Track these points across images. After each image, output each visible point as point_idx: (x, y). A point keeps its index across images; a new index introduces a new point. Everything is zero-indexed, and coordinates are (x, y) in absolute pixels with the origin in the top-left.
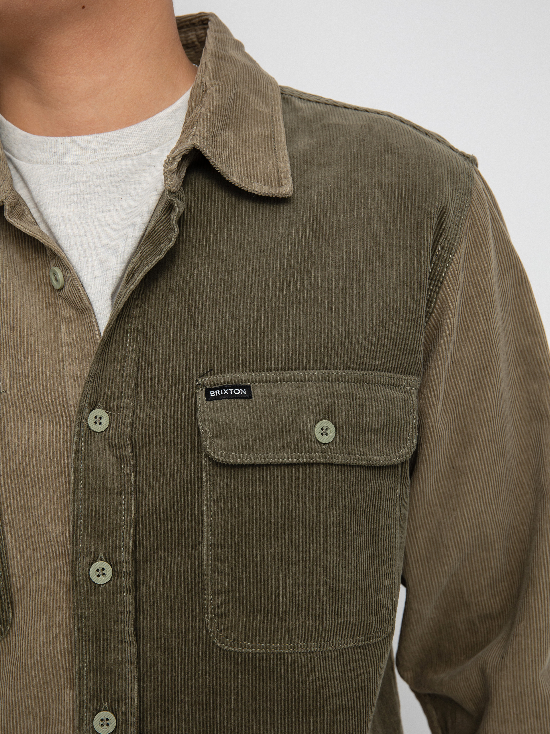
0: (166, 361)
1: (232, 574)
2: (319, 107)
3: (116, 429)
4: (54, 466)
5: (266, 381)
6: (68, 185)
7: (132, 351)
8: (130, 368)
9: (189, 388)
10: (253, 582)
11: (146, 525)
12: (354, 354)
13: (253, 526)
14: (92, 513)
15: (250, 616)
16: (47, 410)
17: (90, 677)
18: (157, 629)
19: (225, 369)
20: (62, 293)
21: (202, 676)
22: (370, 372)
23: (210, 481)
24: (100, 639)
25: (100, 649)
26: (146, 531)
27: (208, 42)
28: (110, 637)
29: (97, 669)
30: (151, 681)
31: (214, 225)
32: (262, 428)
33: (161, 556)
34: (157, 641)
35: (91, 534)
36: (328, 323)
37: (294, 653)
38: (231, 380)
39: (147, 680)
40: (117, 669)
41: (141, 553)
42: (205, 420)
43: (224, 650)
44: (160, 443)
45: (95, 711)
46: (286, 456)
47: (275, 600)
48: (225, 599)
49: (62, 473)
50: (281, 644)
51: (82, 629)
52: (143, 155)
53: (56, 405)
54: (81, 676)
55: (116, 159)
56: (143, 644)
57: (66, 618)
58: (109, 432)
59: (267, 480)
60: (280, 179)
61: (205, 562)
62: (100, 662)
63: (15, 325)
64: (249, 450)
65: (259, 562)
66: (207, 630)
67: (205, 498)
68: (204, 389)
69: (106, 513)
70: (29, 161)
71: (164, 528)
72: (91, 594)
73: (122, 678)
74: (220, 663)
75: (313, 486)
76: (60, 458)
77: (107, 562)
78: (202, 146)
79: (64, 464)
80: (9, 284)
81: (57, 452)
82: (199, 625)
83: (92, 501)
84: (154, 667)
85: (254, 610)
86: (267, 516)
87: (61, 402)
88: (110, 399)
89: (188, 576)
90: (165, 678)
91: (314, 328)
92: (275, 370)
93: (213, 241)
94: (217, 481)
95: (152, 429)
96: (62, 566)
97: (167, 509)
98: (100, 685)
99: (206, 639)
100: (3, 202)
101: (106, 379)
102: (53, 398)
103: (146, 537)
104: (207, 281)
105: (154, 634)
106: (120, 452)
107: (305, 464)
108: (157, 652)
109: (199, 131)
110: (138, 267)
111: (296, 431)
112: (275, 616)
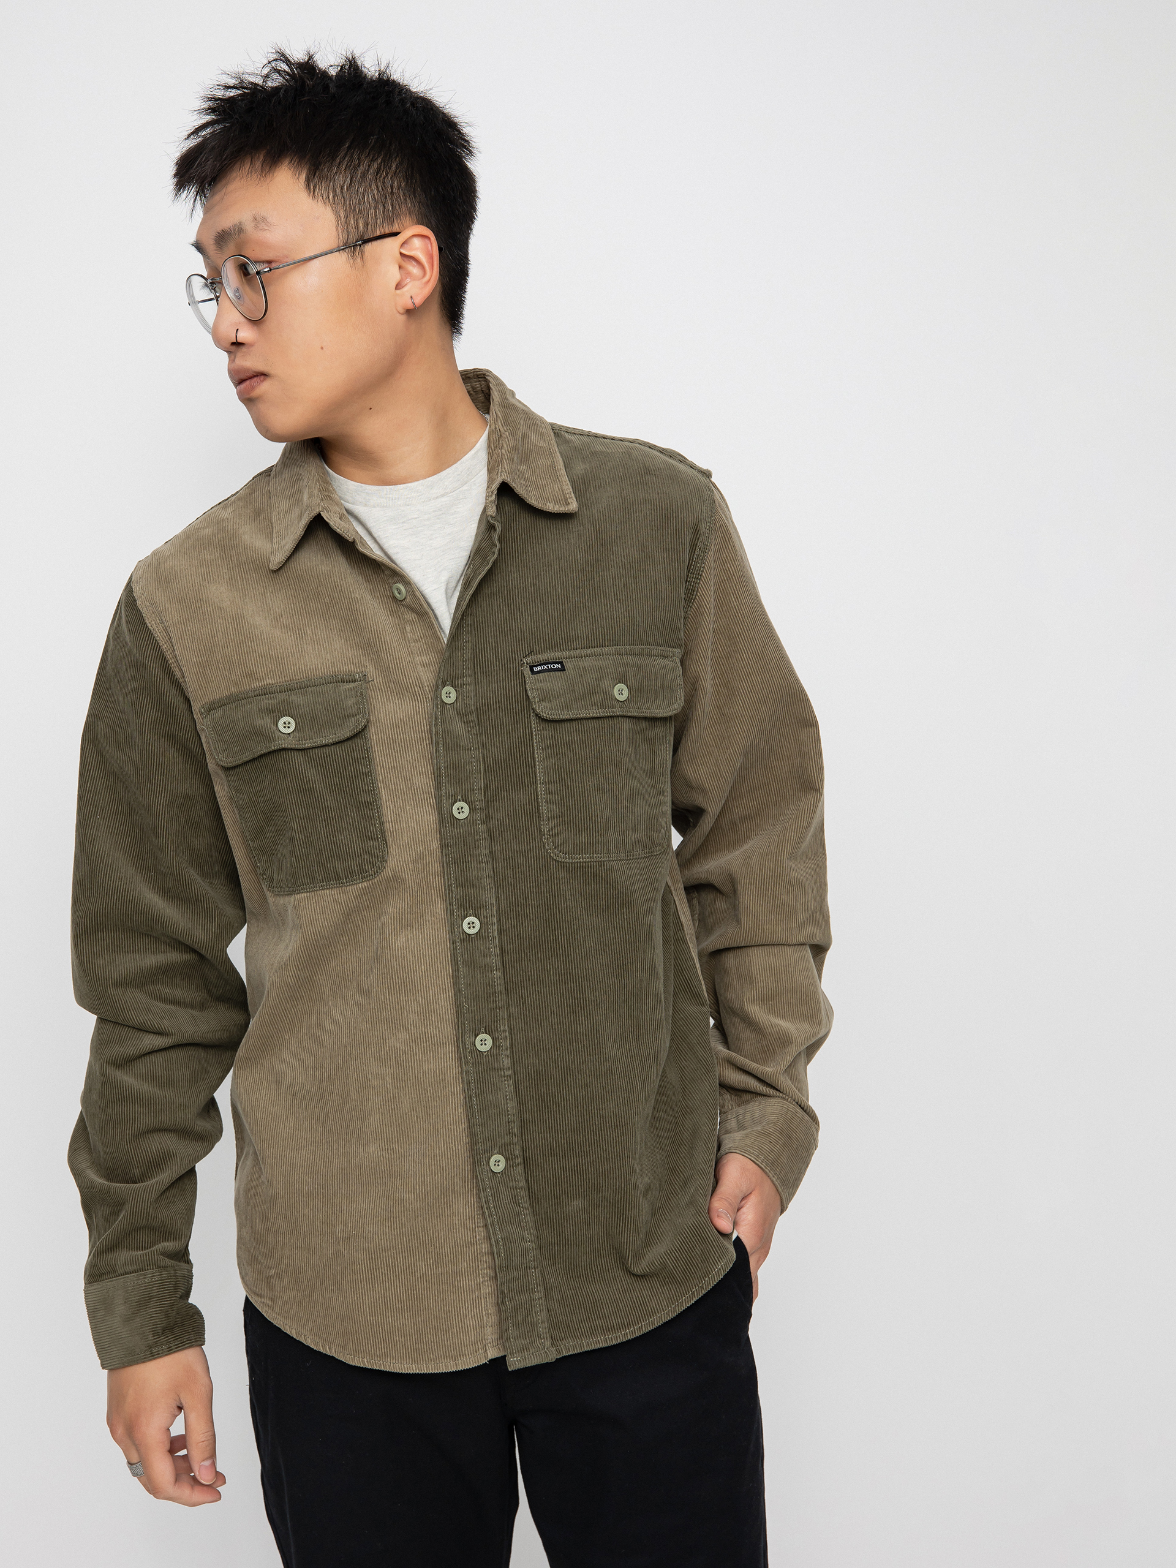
0: (495, 647)
1: (561, 803)
2: (585, 439)
3: (462, 701)
4: (416, 733)
5: (574, 657)
7: (469, 641)
8: (468, 654)
9: (516, 666)
10: (578, 808)
11: (491, 772)
12: (637, 633)
13: (574, 765)
14: (450, 765)
15: (576, 834)
16: (407, 691)
17: (457, 891)
18: (506, 851)
19: (542, 650)
20: (404, 603)
21: (544, 884)
22: (648, 647)
23: (539, 734)
24: (463, 862)
25: (463, 869)
26: (492, 777)
27: (495, 395)
28: (471, 860)
29: (462, 885)
30: (504, 892)
32: (575, 692)
33: (504, 796)
34: (507, 861)
35: (451, 782)
36: (616, 611)
37: (610, 861)
38: (551, 657)
39: (501, 892)
40: (477, 884)
41: (489, 794)
42: (532, 689)
43: (558, 862)
44: (496, 709)
45: (463, 918)
46: (595, 711)
47: (595, 820)
48: (557, 823)
49: (423, 738)
50: (601, 854)
51: (449, 855)
52: (456, 492)
53: (414, 687)
54: (450, 891)
55: (437, 498)
56: (496, 863)
57: (436, 848)
58: (457, 704)
59: (582, 731)
60: (566, 499)
61: (540, 796)
62: (464, 879)
64: (567, 708)
65: (581, 793)
66: (544, 848)
67: (535, 748)
68: (528, 667)
69: (461, 764)
71: (505, 774)
72: (454, 827)
73: (482, 890)
74: (557, 872)
75: (616, 733)
76: (421, 726)
77: (465, 802)
78: (511, 481)
79: (424, 730)
80: (363, 598)
81: (420, 721)
82: (538, 844)
83: (450, 756)
84: (505, 881)
85: (579, 829)
87: (418, 684)
88: (456, 679)
89: (527, 808)
90: (514, 889)
92: (580, 649)
94: (543, 734)
95: (490, 699)
97: (506, 759)
98: (465, 897)
99: (545, 855)
100: (354, 539)
103: (492, 781)
104: (520, 584)
105: (503, 856)
106: (466, 719)
107: (608, 717)
108: (507, 869)
109: (505, 469)
110: (471, 578)
111: (601, 693)
112: (596, 833)
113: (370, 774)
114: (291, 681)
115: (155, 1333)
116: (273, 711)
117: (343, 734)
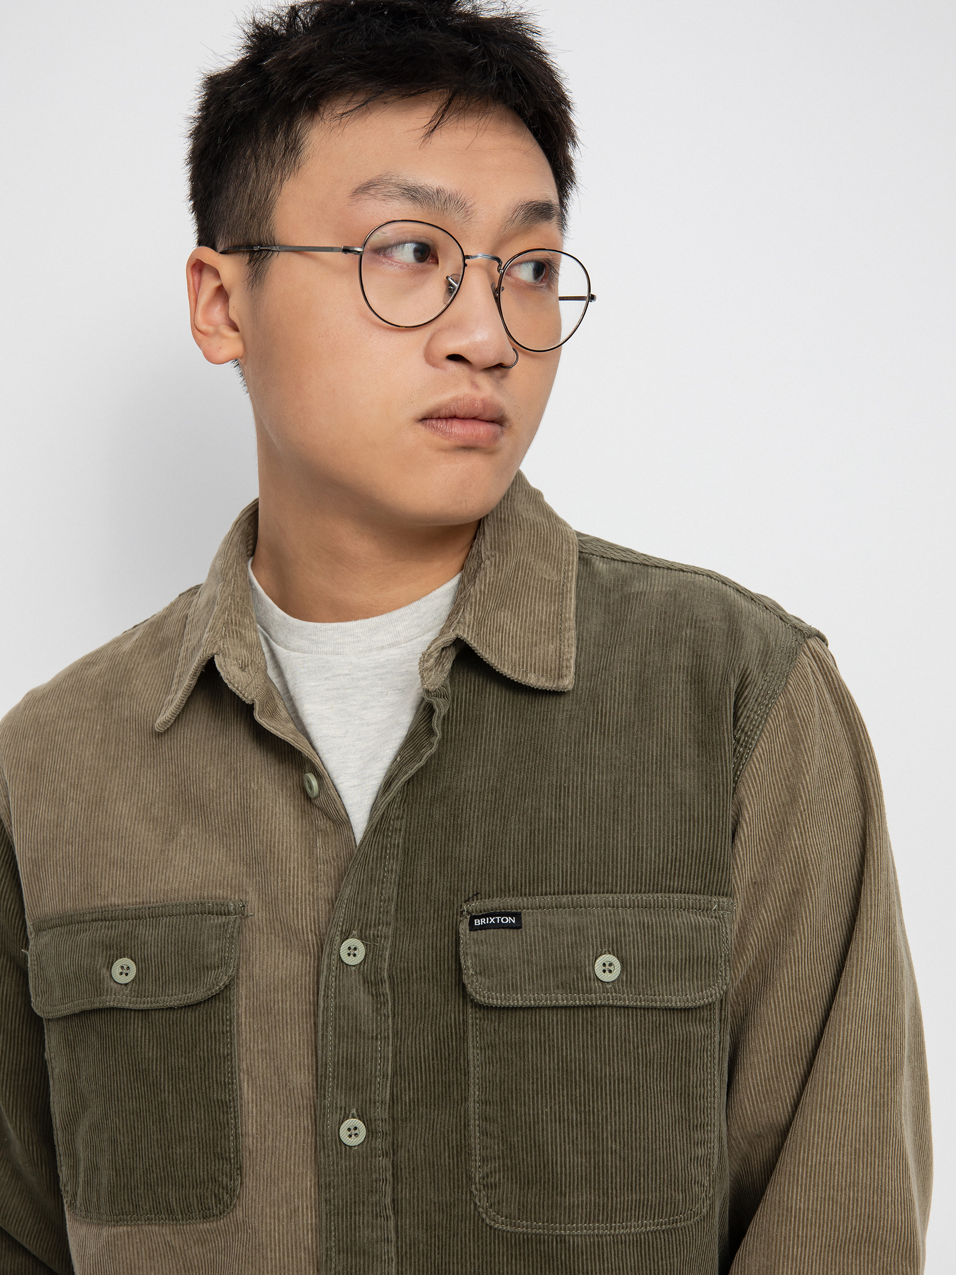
0: (428, 882)
1: (502, 1137)
3: (372, 962)
5: (540, 907)
6: (326, 679)
7: (392, 870)
8: (389, 891)
9: (453, 914)
10: (526, 1147)
11: (405, 1076)
12: (646, 873)
13: (524, 1080)
14: (342, 1061)
15: (524, 1188)
16: (297, 939)
17: (339, 1259)
18: (418, 1201)
19: (493, 892)
20: (316, 802)
21: (470, 1260)
22: (667, 895)
23: (477, 1025)
24: (351, 1213)
25: (351, 1224)
26: (405, 1083)
28: (363, 1210)
29: (347, 1250)
30: (410, 1264)
31: (487, 721)
32: (532, 964)
33: (422, 1113)
34: (418, 1216)
35: (342, 1086)
36: (613, 838)
37: (577, 1236)
38: (499, 907)
39: (406, 1264)
40: (371, 1250)
41: (400, 1109)
42: (467, 954)
43: (495, 1229)
44: (420, 979)
46: (561, 997)
47: (553, 1169)
48: (495, 1167)
49: (310, 1012)
50: (560, 1224)
51: (330, 1201)
53: (307, 933)
54: (329, 1258)
55: (383, 647)
56: (402, 1219)
57: (311, 1187)
58: (364, 966)
59: (540, 1025)
60: (560, 667)
61: (472, 1122)
62: (351, 1241)
63: (265, 839)
64: (517, 990)
65: (532, 1124)
66: (475, 1204)
67: (470, 1045)
68: (468, 917)
69: (359, 1061)
70: (286, 647)
71: (426, 1080)
72: (341, 1158)
73: (377, 1261)
74: (490, 1244)
75: (596, 1032)
76: (309, 994)
77: (360, 1119)
80: (261, 790)
81: (305, 987)
82: (466, 1197)
83: (343, 1046)
84: (414, 1248)
85: (528, 1181)
86: (541, 1068)
87: (313, 929)
88: (366, 926)
89: (452, 1138)
90: (427, 1262)
91: (597, 844)
92: (550, 894)
93: (486, 740)
94: (483, 1025)
95: (412, 962)
96: (306, 1124)
97: (429, 1057)
98: (351, 1269)
99: (474, 1215)
100: (253, 701)
101: (361, 903)
102: (304, 924)
103: (405, 1090)
104: (477, 787)
105: (414, 1208)
106: (376, 989)
107: (584, 1007)
108: (418, 1229)
109: (464, 618)
110: (396, 775)
111: (573, 967)
112: (553, 1190)
113: (229, 1057)
114: (143, 903)
116: (109, 947)
117: (199, 994)
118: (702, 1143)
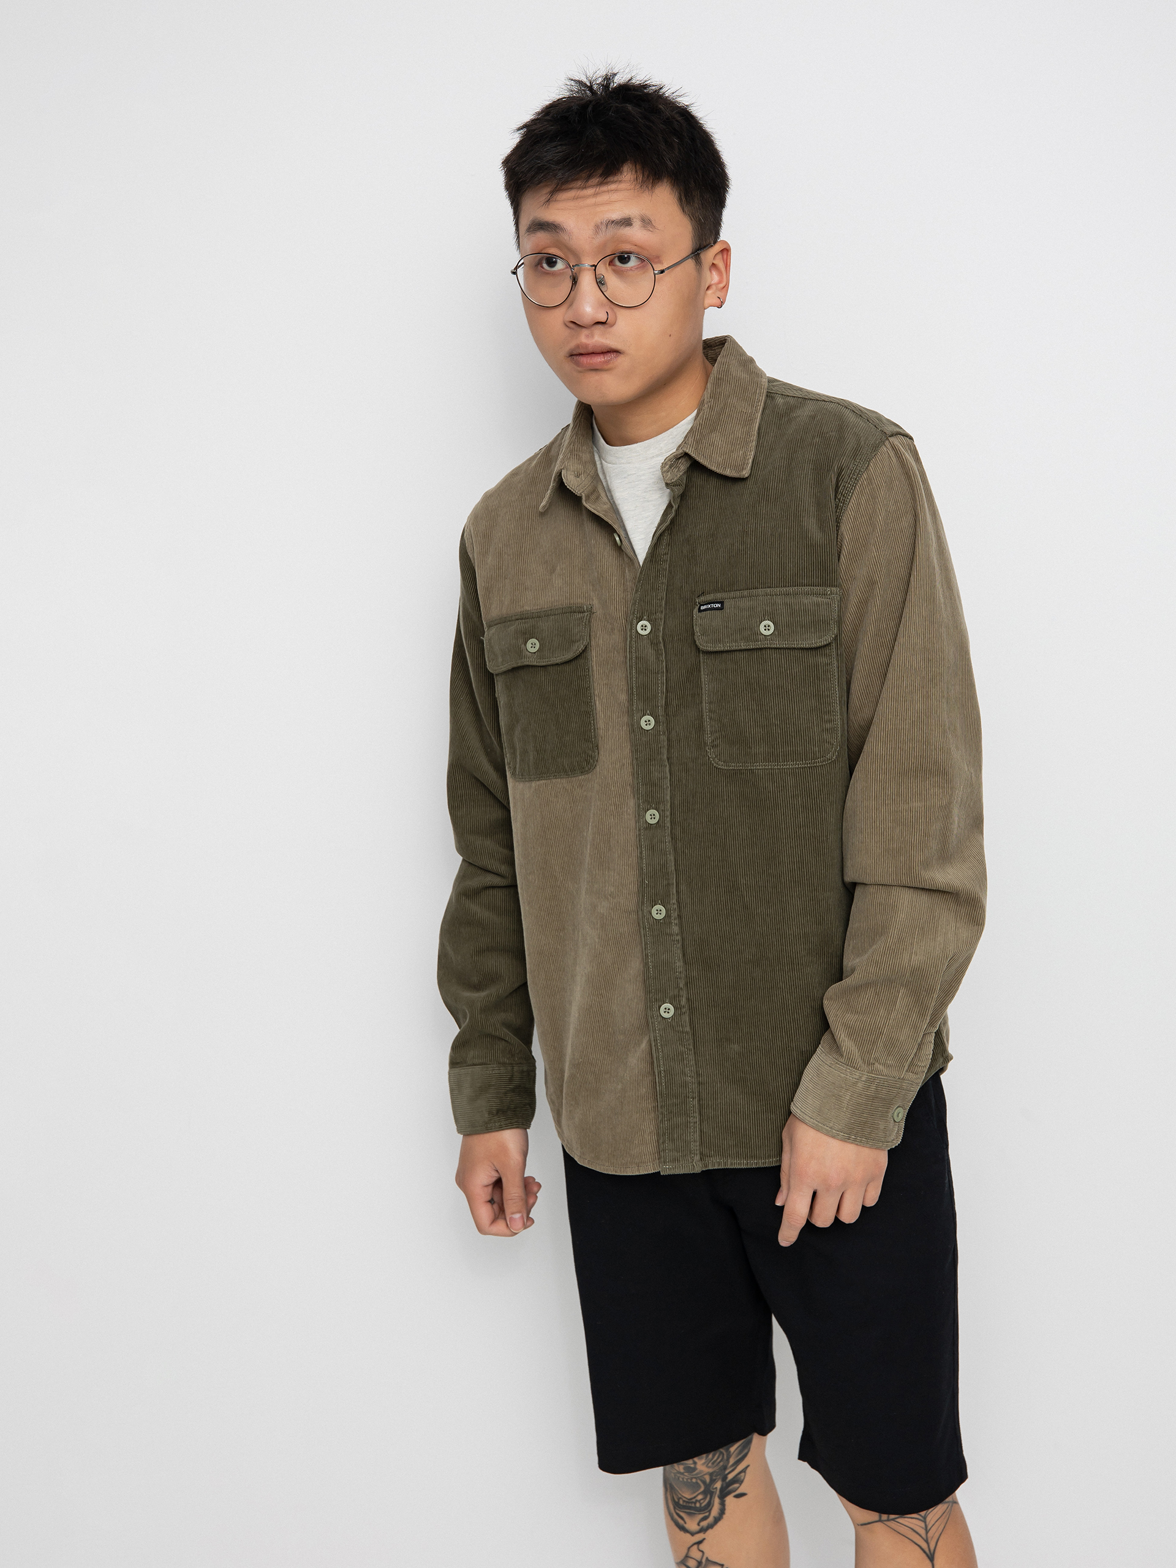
0: (680, 588)
1: (719, 720)
3: (654, 634)
5: (733, 598)
6: (625, 477)
7: (663, 582)
8: (662, 594)
9: (691, 604)
10: (731, 725)
11: (672, 692)
12: (789, 576)
13: (728, 689)
14: (641, 686)
15: (731, 746)
17: (643, 789)
18: (682, 757)
19: (712, 591)
20: (622, 548)
21: (707, 786)
23: (705, 662)
25: (647, 770)
26: (672, 695)
28: (654, 763)
29: (646, 783)
30: (678, 790)
32: (729, 628)
33: (681, 711)
34: (682, 765)
35: (641, 699)
36: (771, 558)
37: (760, 769)
38: (714, 599)
40: (659, 783)
41: (670, 709)
42: (697, 625)
43: (718, 768)
44: (678, 640)
45: (647, 810)
46: (742, 644)
47: (745, 735)
48: (717, 736)
50: (750, 763)
51: (638, 759)
53: (621, 619)
54: (638, 787)
56: (672, 767)
57: (629, 753)
58: (649, 635)
59: (735, 660)
60: (744, 464)
61: (705, 713)
62: (648, 779)
63: (599, 570)
64: (721, 642)
66: (708, 756)
67: (702, 673)
68: (699, 605)
69: (650, 685)
70: (606, 462)
71: (683, 694)
72: (643, 736)
73: (662, 788)
74: (716, 776)
75: (764, 662)
77: (651, 716)
78: (687, 451)
82: (704, 753)
83: (640, 678)
84: (681, 782)
85: (733, 742)
86: (737, 683)
87: (624, 617)
88: (650, 614)
89: (696, 723)
90: (687, 789)
91: (762, 562)
92: (739, 590)
95: (674, 632)
96: (625, 720)
97: (684, 681)
98: (649, 794)
99: (708, 762)
100: (582, 494)
101: (647, 601)
102: (619, 614)
103: (672, 699)
104: (704, 534)
105: (679, 761)
106: (656, 647)
107: (756, 649)
108: (682, 772)
111: (749, 629)
112: (746, 746)
113: (589, 688)
114: (540, 609)
115: (490, 1113)
116: (525, 633)
117: (569, 656)
118: (830, 721)
